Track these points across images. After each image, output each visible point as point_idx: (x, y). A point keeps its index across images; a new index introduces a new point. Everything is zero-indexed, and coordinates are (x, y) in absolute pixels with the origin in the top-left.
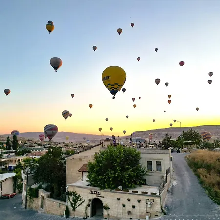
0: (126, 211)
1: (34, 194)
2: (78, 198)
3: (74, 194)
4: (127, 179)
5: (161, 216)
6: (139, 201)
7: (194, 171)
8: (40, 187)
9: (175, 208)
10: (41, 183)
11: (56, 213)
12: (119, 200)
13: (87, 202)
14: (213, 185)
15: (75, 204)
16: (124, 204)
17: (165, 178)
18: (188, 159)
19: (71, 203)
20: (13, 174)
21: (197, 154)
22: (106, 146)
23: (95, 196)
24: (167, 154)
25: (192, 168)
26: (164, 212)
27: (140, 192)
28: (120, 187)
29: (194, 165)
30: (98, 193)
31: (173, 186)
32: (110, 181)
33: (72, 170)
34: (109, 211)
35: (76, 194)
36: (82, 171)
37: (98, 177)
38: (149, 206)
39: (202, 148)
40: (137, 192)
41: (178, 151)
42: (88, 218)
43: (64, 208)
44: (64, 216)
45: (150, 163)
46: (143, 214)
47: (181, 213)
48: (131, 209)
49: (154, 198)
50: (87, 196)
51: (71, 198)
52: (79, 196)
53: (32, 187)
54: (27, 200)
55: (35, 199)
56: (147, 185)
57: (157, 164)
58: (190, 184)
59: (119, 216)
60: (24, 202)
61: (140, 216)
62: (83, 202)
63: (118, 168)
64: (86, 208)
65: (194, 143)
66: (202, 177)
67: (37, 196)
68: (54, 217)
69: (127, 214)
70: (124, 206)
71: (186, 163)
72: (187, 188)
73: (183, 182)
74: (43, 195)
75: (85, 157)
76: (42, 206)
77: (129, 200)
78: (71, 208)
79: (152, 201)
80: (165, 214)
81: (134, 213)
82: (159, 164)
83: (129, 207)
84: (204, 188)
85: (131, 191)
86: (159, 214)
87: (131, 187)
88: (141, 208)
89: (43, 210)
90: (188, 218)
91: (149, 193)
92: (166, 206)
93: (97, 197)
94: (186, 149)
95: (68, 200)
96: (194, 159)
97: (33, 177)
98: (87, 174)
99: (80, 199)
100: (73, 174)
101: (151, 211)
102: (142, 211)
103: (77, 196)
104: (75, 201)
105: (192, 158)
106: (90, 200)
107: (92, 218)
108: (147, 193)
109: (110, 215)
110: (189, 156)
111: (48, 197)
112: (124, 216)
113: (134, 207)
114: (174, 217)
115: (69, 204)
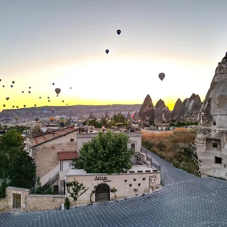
0: (133, 190)
2: (80, 187)
3: (75, 184)
5: (161, 187)
6: (144, 179)
11: (47, 208)
12: (126, 181)
15: (76, 194)
16: (131, 183)
19: (71, 194)
23: (101, 182)
27: (144, 171)
30: (105, 179)
34: (116, 193)
38: (153, 182)
40: (142, 171)
42: (93, 204)
43: (64, 201)
46: (147, 189)
49: (155, 174)
50: (91, 183)
51: (71, 189)
52: (82, 185)
57: (132, 146)
59: (126, 195)
61: (144, 191)
62: (86, 190)
64: (91, 195)
65: (124, 125)
69: (133, 192)
70: (131, 185)
74: (19, 193)
75: (59, 144)
77: (135, 180)
78: (71, 199)
80: (163, 185)
81: (139, 189)
83: (135, 186)
86: (159, 186)
88: (145, 185)
89: (21, 210)
91: (152, 171)
93: (104, 183)
95: (67, 192)
99: (83, 188)
101: (153, 185)
102: (146, 187)
103: (79, 185)
104: (76, 191)
106: (95, 187)
108: (150, 171)
109: (117, 196)
112: (130, 195)
113: (139, 185)
114: (170, 186)
115: (68, 195)
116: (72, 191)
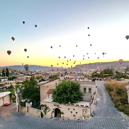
0: (73, 115)
1: (23, 105)
2: (47, 108)
3: (45, 106)
4: (73, 99)
5: (91, 117)
7: (109, 93)
8: (26, 101)
9: (98, 113)
10: (26, 99)
11: (35, 115)
12: (69, 109)
13: (52, 110)
14: (118, 101)
15: (46, 111)
16: (72, 111)
17: (93, 97)
18: (106, 85)
20: (9, 92)
21: (111, 83)
22: (61, 80)
24: (94, 84)
25: (107, 91)
26: (92, 115)
27: (80, 106)
28: (69, 103)
29: (109, 89)
30: (58, 106)
31: (97, 101)
32: (64, 100)
33: (43, 92)
34: (64, 115)
35: (46, 106)
36: (49, 93)
37: (58, 98)
38: (85, 113)
39: (114, 78)
40: (78, 105)
41: (101, 80)
42: (53, 118)
43: (40, 113)
44: (40, 117)
45: (85, 89)
46: (82, 116)
47: (101, 116)
48: (75, 114)
49: (87, 108)
50: (52, 107)
51: (44, 108)
52: (48, 107)
53: (22, 101)
54: (19, 108)
55: (24, 108)
56: (83, 101)
57: (89, 90)
58: (106, 100)
59: (69, 117)
60: (18, 109)
61: (80, 117)
63: (68, 93)
64: (52, 113)
65: (109, 76)
66: (112, 96)
67: (25, 106)
68: (35, 117)
69: (73, 116)
70: (72, 112)
71: (105, 87)
72: (105, 102)
73: (102, 99)
74: (28, 106)
75: (50, 85)
76: (28, 111)
77: (74, 110)
78: (44, 113)
79: (86, 110)
80: (93, 116)
81: (77, 116)
82: (90, 89)
84: (113, 102)
85: (75, 105)
86: (89, 116)
87: (75, 102)
89: (29, 113)
90: (104, 118)
91: (84, 106)
92: (93, 112)
93: (57, 108)
94: (105, 79)
95: (42, 109)
96: (109, 86)
97: (22, 96)
98: (52, 95)
99: (49, 109)
100: (44, 94)
101: (85, 115)
102: (81, 115)
103: (47, 107)
104: (46, 109)
105: (108, 85)
106: (54, 109)
107: (55, 118)
108: (83, 106)
110: (106, 84)
111: (31, 107)
112: (71, 117)
113: (77, 113)
114: (97, 118)
115: (42, 111)
116: (44, 109)
